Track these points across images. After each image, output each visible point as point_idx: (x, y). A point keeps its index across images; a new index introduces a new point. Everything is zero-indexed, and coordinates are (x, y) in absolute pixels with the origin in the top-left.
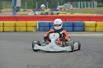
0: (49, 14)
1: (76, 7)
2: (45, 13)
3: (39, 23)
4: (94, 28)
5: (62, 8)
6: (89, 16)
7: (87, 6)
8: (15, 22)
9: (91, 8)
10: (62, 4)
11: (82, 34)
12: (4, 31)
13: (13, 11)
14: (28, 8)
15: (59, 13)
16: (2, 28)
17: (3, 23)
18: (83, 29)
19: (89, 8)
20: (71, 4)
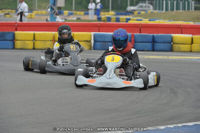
0: (112, 20)
1: (159, 9)
2: (106, 19)
3: (95, 36)
4: (189, 46)
5: (134, 10)
6: (180, 25)
7: (178, 9)
8: (54, 32)
9: (183, 11)
10: (135, 3)
11: (168, 55)
12: (36, 47)
13: (52, 15)
14: (76, 10)
15: (129, 19)
16: (32, 42)
17: (34, 34)
18: (170, 47)
19: (181, 11)
20: (151, 4)
